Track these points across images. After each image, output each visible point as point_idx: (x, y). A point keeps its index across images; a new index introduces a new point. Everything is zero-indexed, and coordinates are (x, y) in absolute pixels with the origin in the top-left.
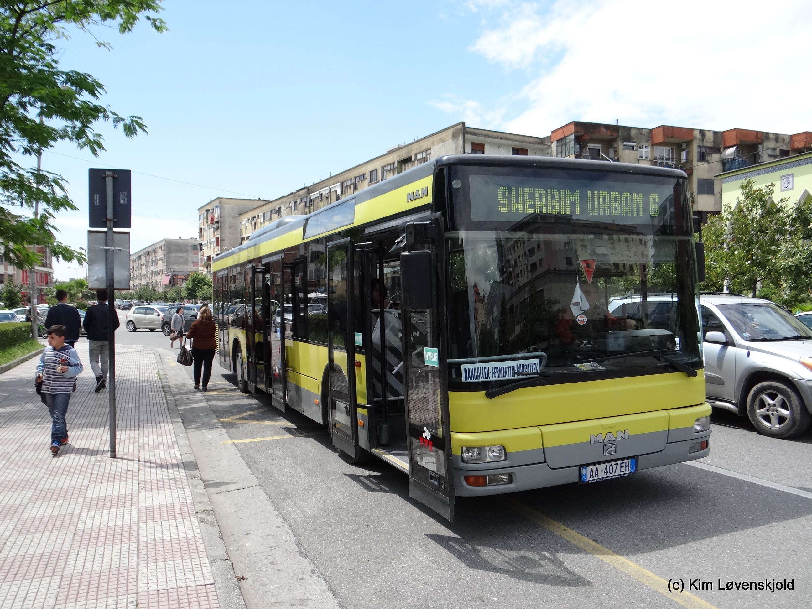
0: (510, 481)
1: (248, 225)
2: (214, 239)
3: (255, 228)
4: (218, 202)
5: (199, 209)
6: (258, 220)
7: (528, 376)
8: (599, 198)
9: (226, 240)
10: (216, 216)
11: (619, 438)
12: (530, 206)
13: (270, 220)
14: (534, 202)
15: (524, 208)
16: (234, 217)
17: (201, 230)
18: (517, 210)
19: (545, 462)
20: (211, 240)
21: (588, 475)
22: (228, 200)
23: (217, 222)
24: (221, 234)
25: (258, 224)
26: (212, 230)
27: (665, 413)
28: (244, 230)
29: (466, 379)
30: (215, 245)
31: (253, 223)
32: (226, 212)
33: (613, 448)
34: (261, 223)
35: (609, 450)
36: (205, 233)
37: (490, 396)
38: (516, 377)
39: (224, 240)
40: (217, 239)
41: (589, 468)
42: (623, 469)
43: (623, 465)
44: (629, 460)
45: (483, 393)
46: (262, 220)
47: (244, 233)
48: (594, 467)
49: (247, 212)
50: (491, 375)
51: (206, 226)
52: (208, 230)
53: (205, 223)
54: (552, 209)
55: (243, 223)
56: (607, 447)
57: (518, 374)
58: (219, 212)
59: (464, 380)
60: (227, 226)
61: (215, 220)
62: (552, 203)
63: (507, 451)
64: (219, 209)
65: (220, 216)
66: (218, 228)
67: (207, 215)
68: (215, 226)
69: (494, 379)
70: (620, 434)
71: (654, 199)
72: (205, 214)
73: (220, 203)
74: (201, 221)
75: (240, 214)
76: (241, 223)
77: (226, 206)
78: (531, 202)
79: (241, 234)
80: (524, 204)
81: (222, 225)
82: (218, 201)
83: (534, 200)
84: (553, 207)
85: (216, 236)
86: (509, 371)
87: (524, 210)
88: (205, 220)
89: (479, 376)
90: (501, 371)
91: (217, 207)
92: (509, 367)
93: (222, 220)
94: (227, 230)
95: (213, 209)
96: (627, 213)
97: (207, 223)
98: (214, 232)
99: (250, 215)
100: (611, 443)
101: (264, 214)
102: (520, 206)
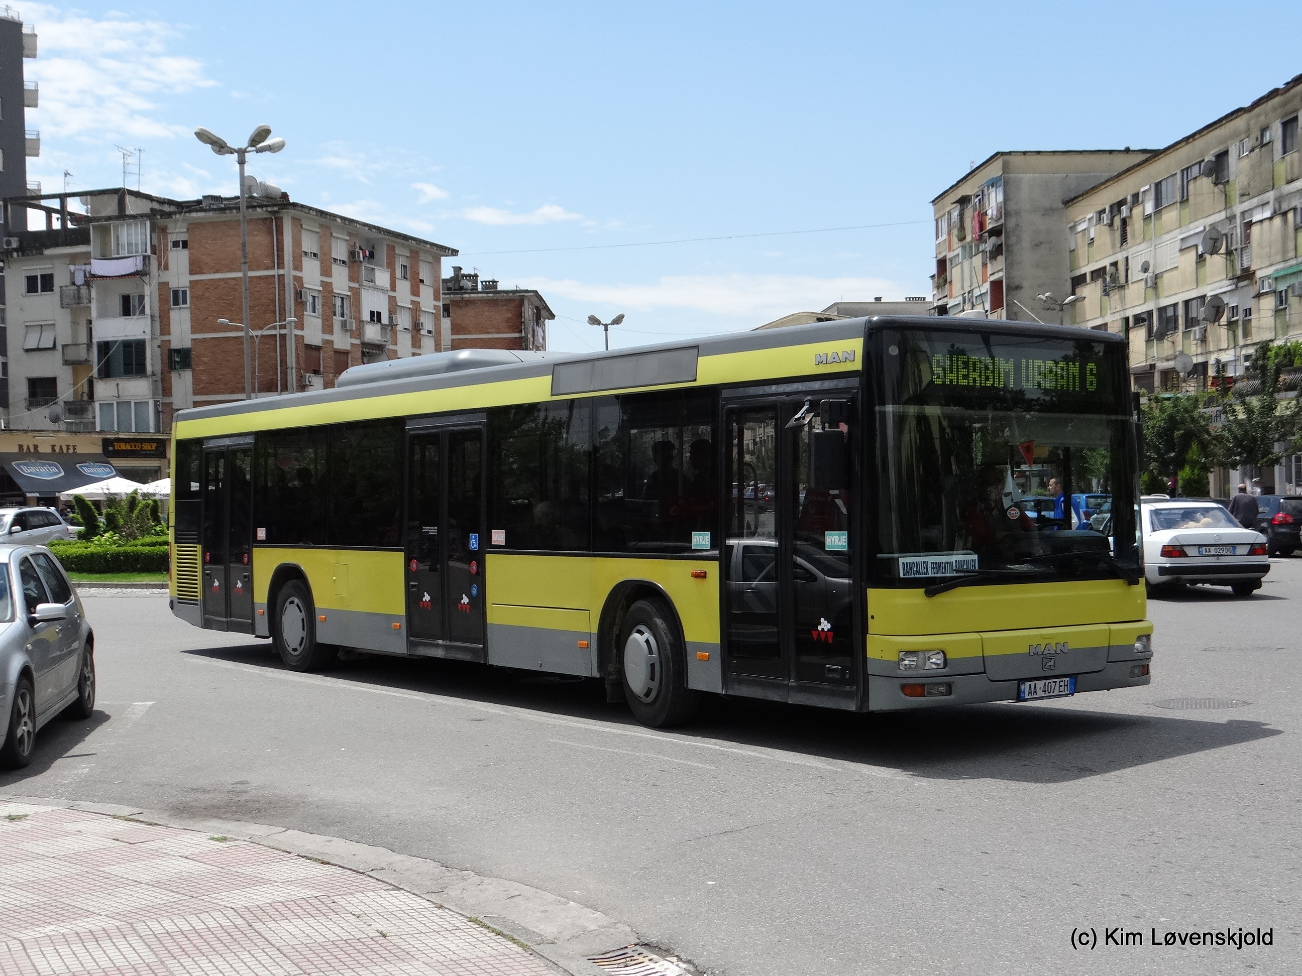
0: (949, 693)
1: (1101, 234)
2: (986, 287)
3: (1124, 239)
4: (998, 165)
5: (933, 201)
6: (1137, 211)
7: (967, 574)
8: (1033, 367)
9: (1026, 284)
10: (992, 211)
11: (1058, 651)
12: (966, 377)
13: (1184, 201)
14: (968, 372)
15: (958, 379)
16: (1048, 212)
17: (942, 264)
18: (951, 381)
19: (985, 673)
20: (977, 293)
21: (1027, 693)
22: (1029, 158)
23: (996, 232)
24: (1009, 266)
25: (1137, 223)
26: (978, 260)
27: (1106, 627)
28: (1083, 251)
29: (904, 575)
30: (988, 306)
31: (1117, 221)
32: (1024, 196)
33: (1052, 663)
34: (1147, 218)
35: (1048, 664)
36: (954, 273)
37: (930, 594)
38: (955, 574)
39: (1018, 288)
40: (996, 286)
41: (1027, 684)
42: (1062, 689)
43: (1062, 684)
44: (1068, 679)
45: (921, 591)
46: (1149, 208)
47: (1082, 260)
48: (1033, 683)
49: (1094, 189)
50: (930, 570)
51: (959, 251)
52: (966, 264)
53: (955, 240)
54: (986, 381)
55: (1080, 228)
56: (1047, 661)
57: (957, 571)
58: (1001, 198)
59: (902, 575)
60: (1026, 239)
61: (989, 226)
62: (985, 373)
63: (948, 657)
64: (1000, 191)
65: (1005, 211)
66: (997, 252)
67: (961, 215)
68: (988, 246)
69: (933, 575)
70: (1060, 647)
71: (1091, 370)
72: (955, 214)
73: (1006, 168)
74: (944, 237)
75: (1069, 202)
76: (1073, 228)
77: (1026, 179)
78: (965, 372)
79: (1073, 266)
80: (958, 374)
81: (1013, 240)
82: (999, 163)
83: (968, 370)
84: (987, 379)
85: (993, 278)
86: (948, 567)
87: (958, 382)
88: (955, 232)
89: (917, 572)
90: (938, 566)
91: (993, 184)
92: (947, 563)
93: (1011, 223)
94: (1026, 255)
95: (981, 196)
96: (1062, 386)
97: (962, 238)
98: (984, 265)
99: (1105, 198)
100: (1050, 657)
101: (1158, 185)
102: (953, 376)
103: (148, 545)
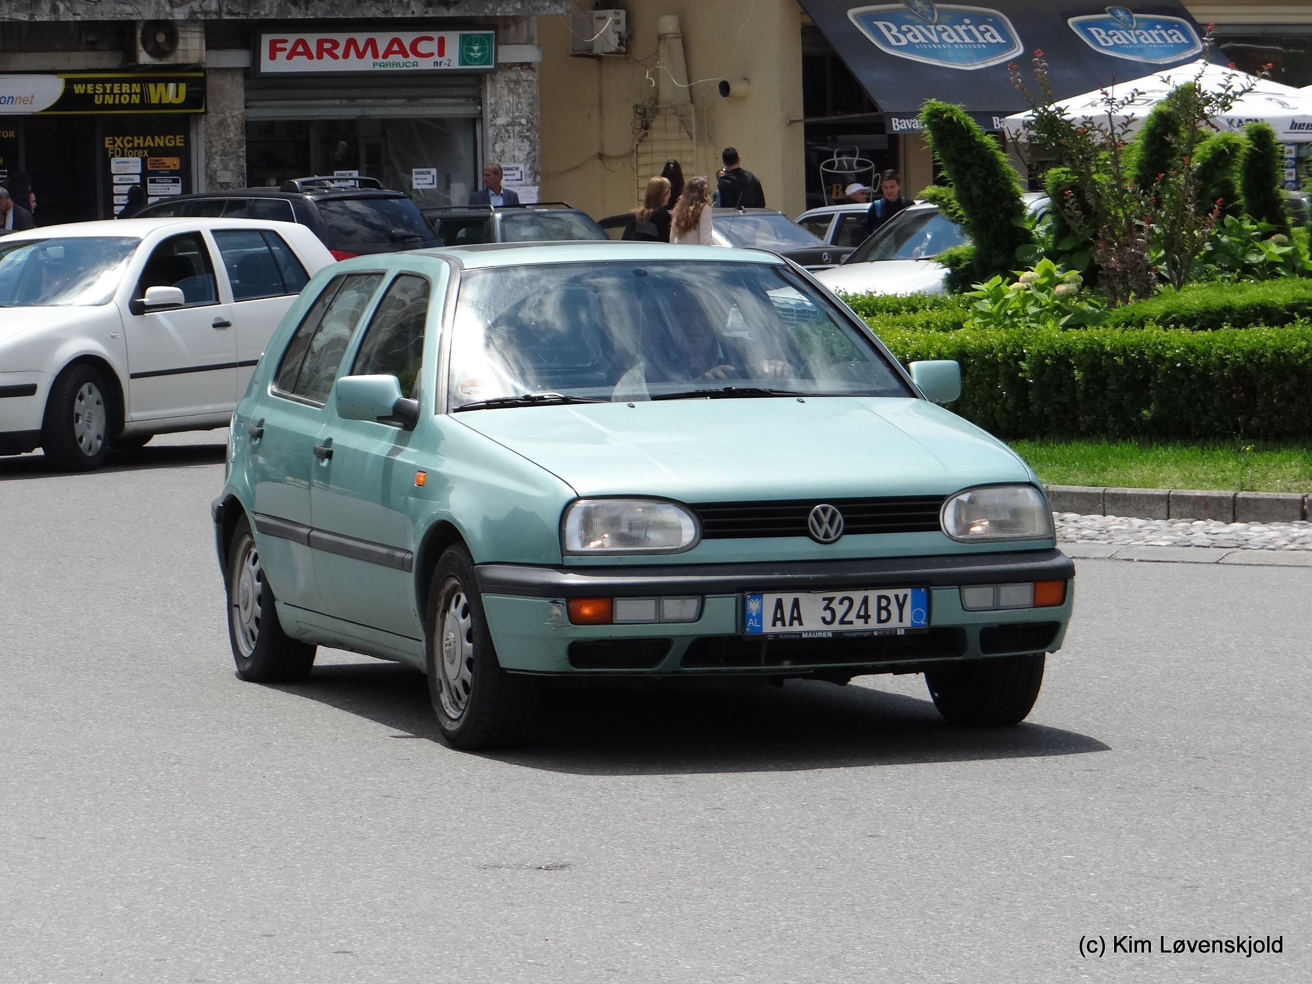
103: (1190, 321)
